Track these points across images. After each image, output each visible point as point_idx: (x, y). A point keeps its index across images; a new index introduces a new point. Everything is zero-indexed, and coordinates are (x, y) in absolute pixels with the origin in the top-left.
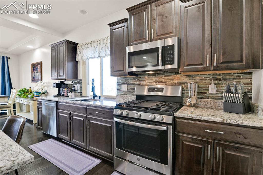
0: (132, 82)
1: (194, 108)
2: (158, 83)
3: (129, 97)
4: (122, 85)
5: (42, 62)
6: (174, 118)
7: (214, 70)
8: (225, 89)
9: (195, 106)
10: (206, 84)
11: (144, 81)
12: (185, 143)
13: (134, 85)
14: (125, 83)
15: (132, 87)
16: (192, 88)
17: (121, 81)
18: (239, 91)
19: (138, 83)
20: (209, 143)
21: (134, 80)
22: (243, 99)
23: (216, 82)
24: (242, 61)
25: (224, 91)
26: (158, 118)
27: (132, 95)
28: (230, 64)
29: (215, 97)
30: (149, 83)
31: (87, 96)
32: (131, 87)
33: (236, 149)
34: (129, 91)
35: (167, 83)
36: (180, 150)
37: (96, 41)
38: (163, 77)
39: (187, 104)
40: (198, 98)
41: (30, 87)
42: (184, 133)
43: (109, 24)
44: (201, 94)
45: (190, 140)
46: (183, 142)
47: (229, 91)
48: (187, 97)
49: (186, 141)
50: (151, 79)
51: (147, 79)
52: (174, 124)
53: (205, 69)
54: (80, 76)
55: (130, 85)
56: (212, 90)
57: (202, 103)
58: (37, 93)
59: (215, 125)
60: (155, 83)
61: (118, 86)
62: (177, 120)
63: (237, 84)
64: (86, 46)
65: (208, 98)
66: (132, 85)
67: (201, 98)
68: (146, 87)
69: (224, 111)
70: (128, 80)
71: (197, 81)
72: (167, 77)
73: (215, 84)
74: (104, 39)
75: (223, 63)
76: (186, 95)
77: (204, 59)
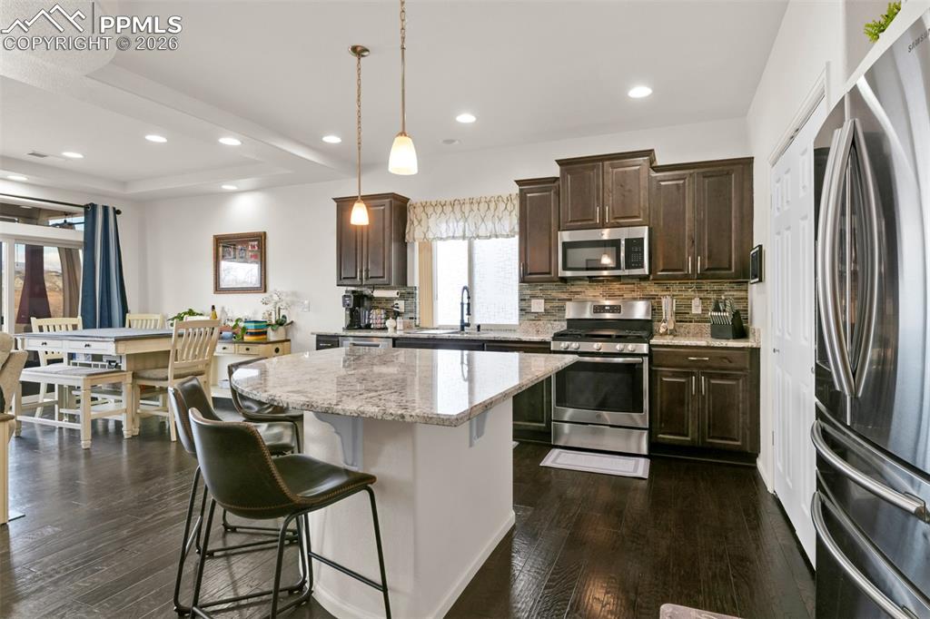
0: (554, 294)
1: (671, 337)
3: (549, 325)
4: (533, 301)
5: (265, 233)
6: (650, 346)
7: (698, 279)
8: (712, 307)
9: (673, 333)
10: (688, 299)
11: (581, 292)
12: (664, 379)
13: (560, 300)
14: (538, 297)
15: (556, 304)
16: (668, 305)
17: (529, 292)
18: (728, 309)
19: (567, 296)
20: (693, 374)
22: (732, 321)
23: (702, 295)
24: (730, 269)
25: (710, 309)
26: (630, 347)
27: (555, 320)
28: (718, 272)
29: (701, 319)
30: (591, 296)
31: (435, 326)
33: (723, 377)
34: (548, 313)
35: (625, 296)
36: (659, 391)
37: (467, 201)
38: (618, 286)
39: (662, 330)
40: (677, 321)
41: (213, 307)
42: (661, 367)
43: (517, 181)
44: (682, 316)
45: (670, 374)
46: (661, 380)
47: (717, 309)
48: (659, 321)
49: (666, 377)
50: (596, 289)
52: (650, 355)
53: (687, 277)
54: (414, 279)
55: (550, 300)
56: (696, 308)
57: (682, 330)
58: (258, 324)
59: (699, 351)
60: (603, 296)
61: (524, 302)
62: (653, 349)
63: (726, 299)
64: (439, 209)
65: (691, 322)
66: (554, 299)
67: (681, 321)
68: (589, 304)
69: (712, 337)
70: (545, 290)
71: (675, 293)
72: (624, 286)
73: (701, 299)
74: (490, 201)
75: (708, 269)
76: (657, 317)
77: (684, 263)
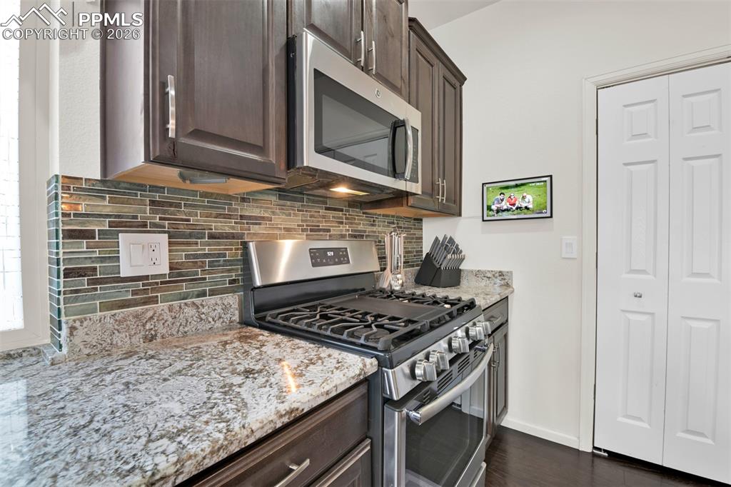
0: (198, 219)
2: (311, 230)
4: (128, 240)
11: (263, 218)
13: (212, 236)
14: (145, 226)
15: (203, 247)
19: (233, 228)
21: (214, 212)
30: (280, 229)
32: (192, 250)
34: (180, 275)
50: (290, 215)
51: (274, 213)
55: (183, 235)
60: (303, 230)
70: (171, 205)
72: (331, 213)
